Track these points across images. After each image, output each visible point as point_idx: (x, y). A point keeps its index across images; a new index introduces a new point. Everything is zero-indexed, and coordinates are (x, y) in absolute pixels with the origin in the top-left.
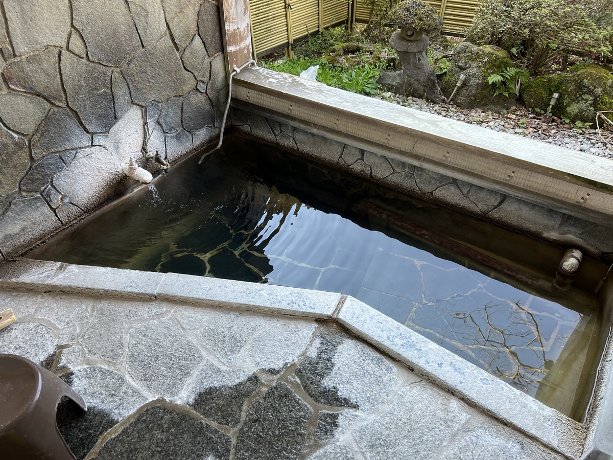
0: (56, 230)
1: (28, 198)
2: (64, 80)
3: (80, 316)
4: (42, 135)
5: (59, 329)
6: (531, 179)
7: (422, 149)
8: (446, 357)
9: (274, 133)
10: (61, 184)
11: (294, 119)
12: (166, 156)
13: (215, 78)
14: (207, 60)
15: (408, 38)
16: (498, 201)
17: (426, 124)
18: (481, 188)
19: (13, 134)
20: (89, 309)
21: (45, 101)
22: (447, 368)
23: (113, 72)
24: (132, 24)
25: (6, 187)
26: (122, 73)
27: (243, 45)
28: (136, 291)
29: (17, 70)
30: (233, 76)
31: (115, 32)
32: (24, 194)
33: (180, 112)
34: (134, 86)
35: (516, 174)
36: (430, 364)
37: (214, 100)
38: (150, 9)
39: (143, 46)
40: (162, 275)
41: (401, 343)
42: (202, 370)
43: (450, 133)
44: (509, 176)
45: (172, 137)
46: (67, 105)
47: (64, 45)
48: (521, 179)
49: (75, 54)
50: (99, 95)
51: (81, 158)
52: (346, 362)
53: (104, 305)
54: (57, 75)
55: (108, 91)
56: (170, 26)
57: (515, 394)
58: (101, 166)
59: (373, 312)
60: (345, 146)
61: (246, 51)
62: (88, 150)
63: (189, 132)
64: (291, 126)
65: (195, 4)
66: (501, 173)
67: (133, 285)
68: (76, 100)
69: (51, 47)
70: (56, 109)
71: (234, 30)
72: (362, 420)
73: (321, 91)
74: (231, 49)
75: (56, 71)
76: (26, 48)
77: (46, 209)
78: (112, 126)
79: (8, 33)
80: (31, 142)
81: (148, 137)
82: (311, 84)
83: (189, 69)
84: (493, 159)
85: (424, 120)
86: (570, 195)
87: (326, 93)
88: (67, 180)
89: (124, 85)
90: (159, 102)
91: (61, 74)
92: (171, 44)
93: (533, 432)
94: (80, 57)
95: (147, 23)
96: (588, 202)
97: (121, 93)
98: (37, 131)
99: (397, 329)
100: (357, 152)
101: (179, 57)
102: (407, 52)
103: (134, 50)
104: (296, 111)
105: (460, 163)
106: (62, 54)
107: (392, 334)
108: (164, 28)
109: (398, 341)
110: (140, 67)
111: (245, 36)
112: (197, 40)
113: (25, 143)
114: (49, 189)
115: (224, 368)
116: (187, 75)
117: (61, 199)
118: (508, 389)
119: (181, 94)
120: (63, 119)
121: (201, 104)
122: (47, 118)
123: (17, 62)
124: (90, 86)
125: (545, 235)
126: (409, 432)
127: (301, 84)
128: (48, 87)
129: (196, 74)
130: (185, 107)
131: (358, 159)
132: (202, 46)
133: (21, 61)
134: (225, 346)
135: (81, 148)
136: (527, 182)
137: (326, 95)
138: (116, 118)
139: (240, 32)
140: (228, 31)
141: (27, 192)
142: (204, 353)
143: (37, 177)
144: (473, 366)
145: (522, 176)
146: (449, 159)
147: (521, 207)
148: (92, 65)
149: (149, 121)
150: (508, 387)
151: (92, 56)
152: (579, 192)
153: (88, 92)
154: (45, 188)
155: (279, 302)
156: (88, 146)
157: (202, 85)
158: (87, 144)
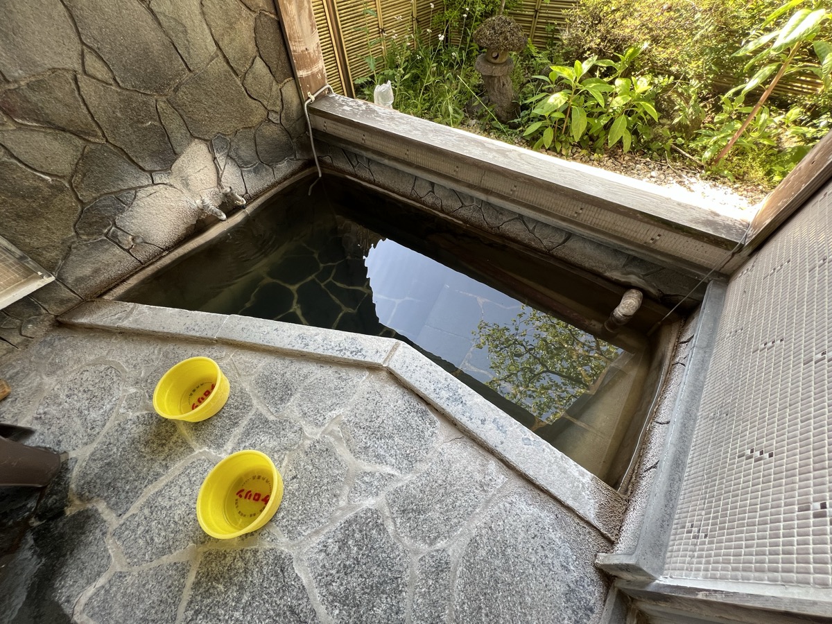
0: (136, 269)
1: (91, 241)
2: (92, 111)
3: (147, 359)
4: (84, 175)
5: (126, 372)
6: (599, 217)
7: (489, 182)
8: (491, 413)
9: (352, 164)
10: (127, 225)
11: (367, 149)
12: (246, 190)
13: (288, 108)
14: (275, 87)
15: (493, 61)
16: (563, 239)
17: (494, 154)
18: (547, 225)
19: (43, 176)
20: (156, 352)
21: (74, 137)
22: (489, 425)
23: (156, 101)
24: (167, 42)
25: (58, 233)
26: (169, 103)
27: (315, 70)
28: (198, 334)
29: (18, 99)
30: (307, 106)
31: (146, 51)
32: (85, 237)
33: (253, 145)
34: (189, 117)
35: (584, 210)
36: (473, 421)
37: (291, 130)
38: (188, 24)
39: (189, 70)
40: (225, 318)
41: (447, 396)
42: (251, 419)
43: (519, 164)
44: (576, 213)
45: (249, 171)
46: (107, 141)
47: (78, 67)
48: (589, 215)
49: (98, 80)
50: (146, 129)
51: (143, 197)
52: (391, 414)
53: (169, 347)
54: (80, 105)
55: (157, 124)
56: (220, 43)
57: (556, 457)
58: (171, 204)
59: (424, 361)
60: (416, 178)
61: (319, 76)
62: (150, 190)
63: (268, 165)
64: (366, 158)
65: (248, 18)
66: (569, 209)
67: (196, 328)
68: (117, 135)
69: (60, 71)
70: (93, 147)
71: (302, 51)
72: (398, 481)
73: (392, 119)
74: (301, 73)
75: (78, 101)
76: (20, 72)
77: (117, 251)
78: (173, 163)
80: (72, 184)
81: (221, 172)
82: (383, 111)
83: (254, 97)
84: (561, 194)
85: (492, 150)
86: (639, 235)
87: (397, 121)
88: (133, 221)
89: (176, 115)
90: (225, 135)
91: (85, 104)
92: (227, 67)
93: (570, 503)
94: (107, 84)
95: (187, 40)
96: (658, 243)
97: (174, 126)
98: (76, 171)
99: (446, 379)
100: (427, 185)
101: (239, 83)
102: (491, 77)
103: (178, 75)
104: (369, 141)
105: (527, 198)
106: (79, 80)
107: (440, 386)
108: (213, 48)
109: (444, 394)
110: (192, 94)
111: (317, 59)
112: (259, 65)
113: (64, 185)
114: (114, 232)
115: (271, 418)
116: (254, 104)
117: (133, 239)
118: (549, 450)
119: (250, 126)
120: (106, 157)
121: (276, 136)
122: (83, 157)
123: (15, 89)
124: (131, 119)
125: (608, 274)
126: (443, 496)
127: (374, 111)
128: (72, 120)
129: (265, 103)
130: (258, 140)
131: (430, 192)
132: (266, 70)
133: (19, 88)
134: (276, 394)
135: (140, 187)
136: (595, 220)
137: (397, 123)
138: (175, 154)
139: (309, 53)
140: (294, 51)
141: (88, 235)
142: (255, 402)
143: (94, 220)
144: (516, 424)
145: (591, 213)
146: (516, 193)
147: (586, 246)
148: (125, 92)
149: (217, 155)
150: (549, 448)
151: (122, 82)
152: (649, 232)
153: (130, 125)
154: (109, 230)
155: (332, 348)
156: (148, 185)
157: (274, 115)
158: (147, 183)
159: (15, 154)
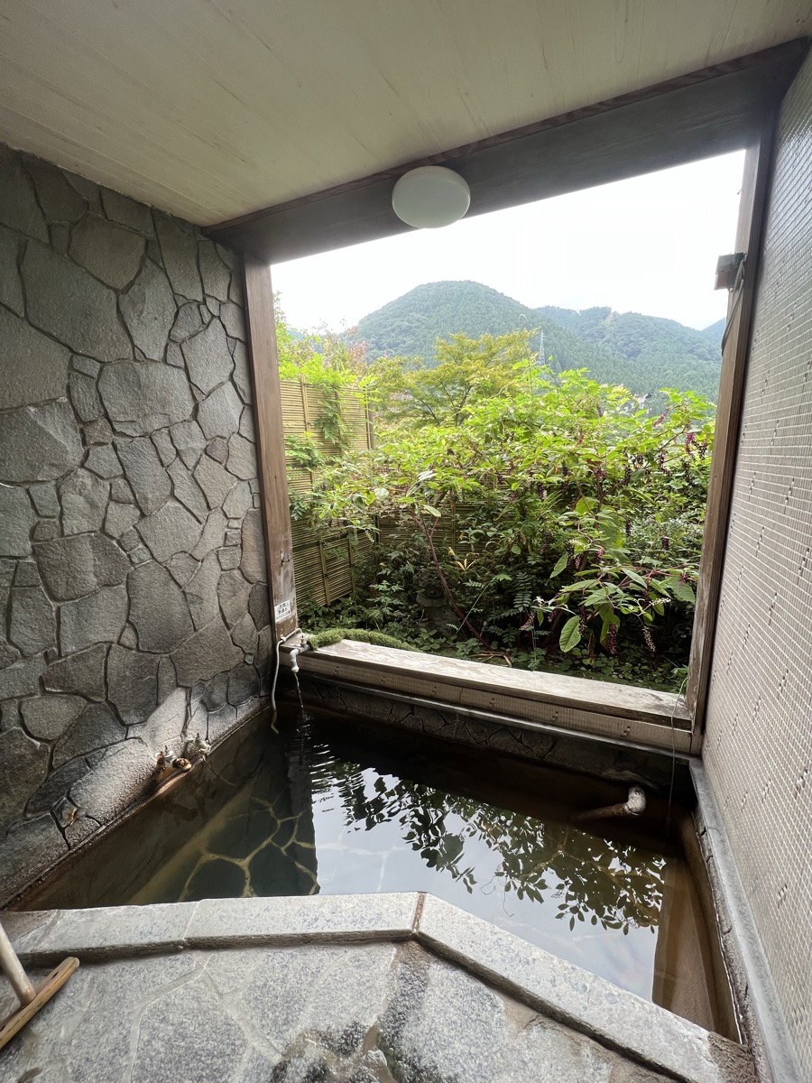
0: (60, 858)
1: (33, 820)
2: (108, 673)
4: (69, 738)
6: (574, 717)
7: (468, 698)
9: (321, 696)
10: (79, 794)
12: (207, 736)
13: (263, 649)
14: (256, 633)
15: (432, 596)
16: (551, 744)
18: (532, 732)
19: (35, 741)
21: (82, 699)
22: (563, 987)
23: (161, 658)
24: (186, 611)
26: (170, 658)
27: (289, 616)
28: (156, 940)
29: (59, 670)
30: (280, 644)
31: (169, 620)
32: (29, 815)
33: (226, 687)
34: (181, 668)
35: (560, 713)
36: (541, 985)
37: (261, 669)
38: (205, 597)
39: (195, 630)
41: (501, 956)
42: (247, 1069)
44: (554, 717)
45: (215, 715)
46: (107, 699)
47: (115, 639)
48: (565, 717)
49: (125, 647)
50: (143, 683)
51: (111, 756)
52: (440, 1006)
53: (109, 972)
54: (101, 669)
55: (154, 677)
56: (223, 607)
58: (132, 761)
59: (459, 914)
60: (394, 702)
61: (292, 621)
62: (120, 746)
63: (234, 706)
65: (247, 588)
66: (546, 714)
68: (117, 692)
69: (102, 644)
70: (92, 705)
74: (278, 620)
75: (102, 666)
76: (74, 648)
77: (54, 830)
78: (151, 714)
79: (58, 635)
80: (54, 746)
81: (189, 719)
83: (238, 644)
84: (535, 700)
85: (465, 668)
86: (613, 728)
87: (371, 652)
88: (87, 787)
89: (171, 668)
90: (204, 681)
91: (106, 668)
92: (223, 624)
94: (130, 649)
95: (201, 609)
97: (167, 677)
98: (65, 734)
99: (492, 933)
100: (407, 707)
101: (228, 635)
103: (185, 634)
104: (343, 671)
105: (506, 709)
106: (112, 649)
107: (488, 944)
108: (216, 611)
109: (497, 954)
110: (190, 649)
111: (292, 609)
112: (248, 617)
113: (48, 750)
114: (63, 803)
116: (235, 649)
117: (76, 813)
119: (228, 669)
120: (98, 715)
121: (247, 676)
122: (81, 717)
123: (61, 663)
124: (135, 676)
128: (88, 684)
129: (245, 647)
130: (231, 681)
131: (409, 715)
132: (251, 622)
133: (65, 661)
134: (277, 1013)
135: (112, 744)
136: (572, 720)
137: (373, 654)
138: (157, 704)
141: (34, 812)
143: (51, 790)
145: (566, 714)
146: (495, 705)
148: (140, 654)
149: (192, 701)
151: (142, 646)
152: (620, 726)
153: (132, 682)
154: (58, 803)
155: (346, 921)
156: (121, 741)
157: (250, 657)
158: (119, 739)
159: (26, 721)
